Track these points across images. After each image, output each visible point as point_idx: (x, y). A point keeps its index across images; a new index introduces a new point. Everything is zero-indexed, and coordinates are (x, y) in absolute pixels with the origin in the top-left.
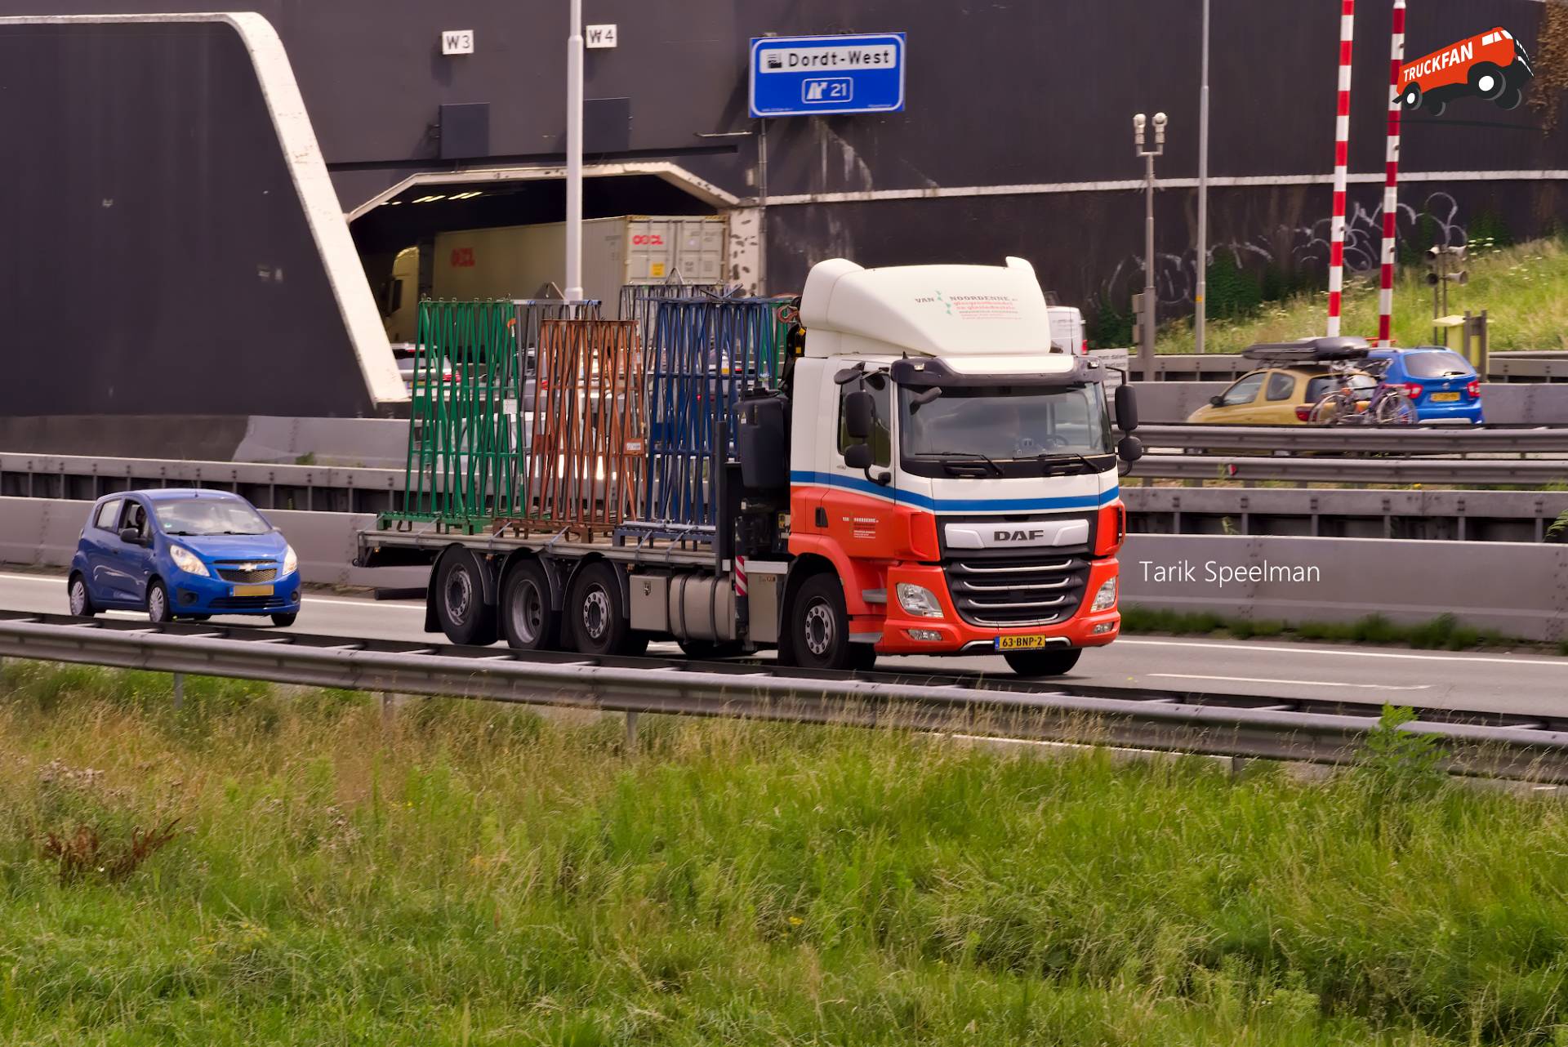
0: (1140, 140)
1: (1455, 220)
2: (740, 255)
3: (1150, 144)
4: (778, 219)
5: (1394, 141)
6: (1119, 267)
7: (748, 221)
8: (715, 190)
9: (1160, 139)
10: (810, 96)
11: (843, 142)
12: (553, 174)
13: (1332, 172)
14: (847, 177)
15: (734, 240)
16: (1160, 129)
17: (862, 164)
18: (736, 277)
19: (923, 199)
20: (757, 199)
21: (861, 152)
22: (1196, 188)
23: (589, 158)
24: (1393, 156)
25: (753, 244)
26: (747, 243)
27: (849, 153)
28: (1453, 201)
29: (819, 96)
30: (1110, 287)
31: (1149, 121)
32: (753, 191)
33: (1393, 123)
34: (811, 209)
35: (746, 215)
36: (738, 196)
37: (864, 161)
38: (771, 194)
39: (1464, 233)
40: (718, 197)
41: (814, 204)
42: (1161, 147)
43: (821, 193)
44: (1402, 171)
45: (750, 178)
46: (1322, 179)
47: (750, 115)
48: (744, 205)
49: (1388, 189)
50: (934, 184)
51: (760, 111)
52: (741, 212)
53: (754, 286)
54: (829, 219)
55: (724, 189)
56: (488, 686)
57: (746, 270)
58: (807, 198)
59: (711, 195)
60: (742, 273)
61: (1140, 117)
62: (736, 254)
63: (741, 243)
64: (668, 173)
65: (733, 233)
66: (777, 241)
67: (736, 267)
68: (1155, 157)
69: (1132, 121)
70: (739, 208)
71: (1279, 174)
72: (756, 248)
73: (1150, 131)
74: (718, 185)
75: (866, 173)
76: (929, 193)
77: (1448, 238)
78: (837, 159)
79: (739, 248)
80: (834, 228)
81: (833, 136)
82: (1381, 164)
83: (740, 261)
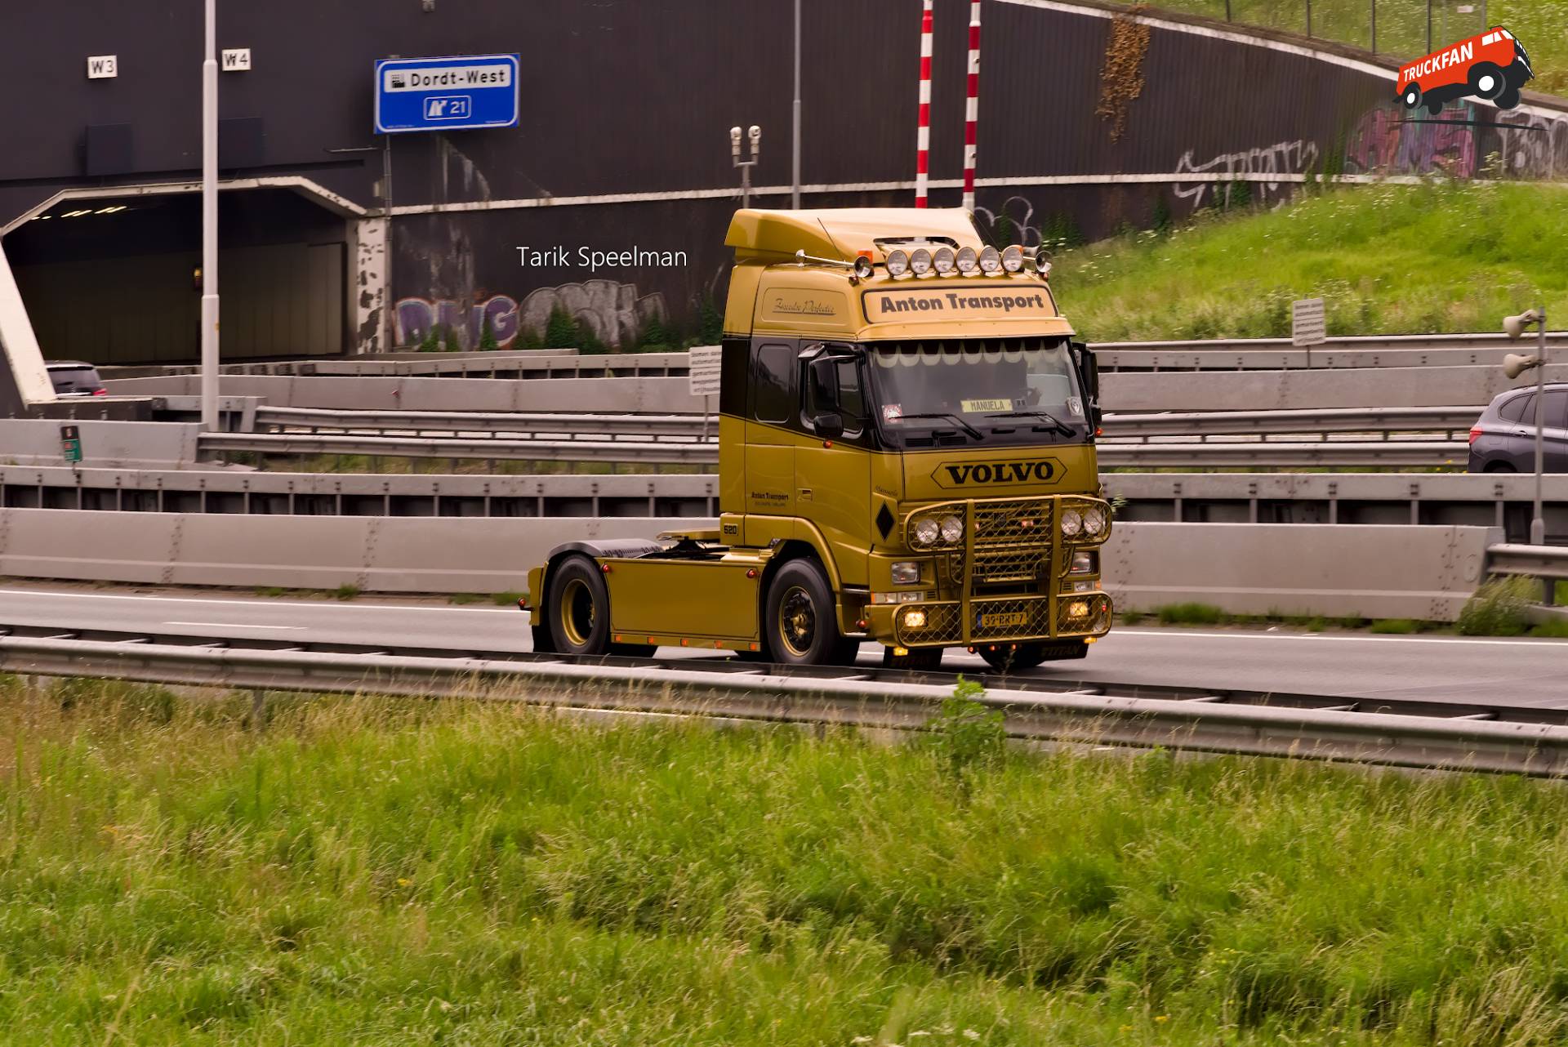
0: (736, 151)
1: (1031, 222)
2: (367, 262)
3: (746, 154)
4: (403, 228)
5: (970, 150)
6: (720, 270)
7: (375, 231)
8: (343, 202)
9: (755, 150)
10: (432, 114)
11: (462, 156)
12: (193, 189)
13: (914, 179)
14: (467, 187)
15: (361, 249)
16: (756, 140)
17: (480, 176)
18: (364, 282)
19: (537, 208)
20: (383, 210)
21: (480, 165)
22: (790, 195)
23: (224, 173)
24: (969, 163)
25: (380, 251)
26: (373, 251)
27: (468, 165)
28: (1029, 204)
29: (439, 113)
30: (712, 288)
31: (745, 133)
32: (381, 203)
33: (971, 133)
34: (433, 219)
35: (373, 224)
36: (365, 207)
37: (483, 174)
38: (397, 204)
39: (1039, 234)
40: (346, 209)
41: (436, 213)
42: (755, 158)
43: (442, 203)
44: (982, 177)
45: (377, 190)
46: (906, 185)
47: (375, 132)
48: (370, 215)
49: (966, 195)
50: (548, 193)
51: (385, 127)
52: (368, 222)
53: (380, 291)
54: (451, 227)
55: (352, 201)
56: (124, 667)
57: (374, 276)
58: (429, 208)
59: (340, 206)
60: (369, 279)
61: (736, 130)
62: (363, 260)
63: (368, 251)
64: (300, 187)
65: (361, 241)
66: (402, 248)
67: (363, 273)
68: (751, 167)
69: (729, 134)
70: (367, 218)
71: (868, 182)
72: (382, 255)
73: (745, 141)
74: (346, 197)
75: (484, 184)
76: (543, 202)
77: (1024, 238)
78: (456, 170)
79: (367, 256)
80: (455, 236)
81: (453, 150)
82: (957, 171)
83: (368, 268)
